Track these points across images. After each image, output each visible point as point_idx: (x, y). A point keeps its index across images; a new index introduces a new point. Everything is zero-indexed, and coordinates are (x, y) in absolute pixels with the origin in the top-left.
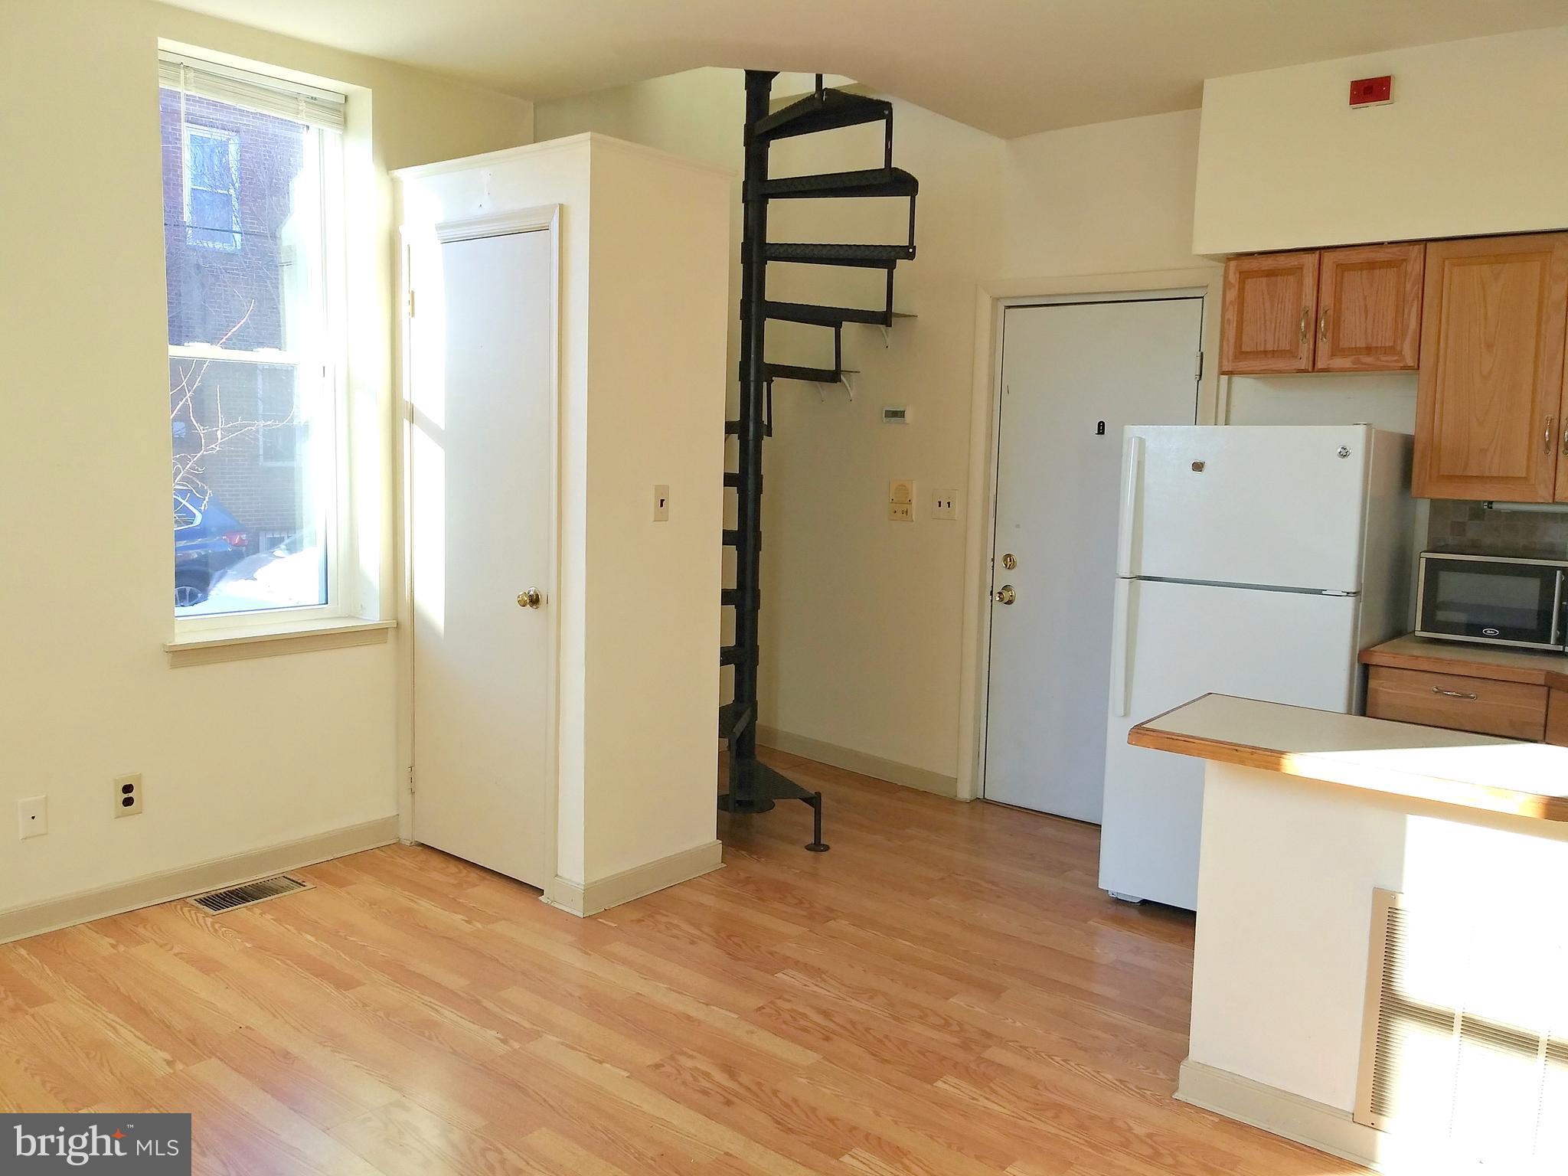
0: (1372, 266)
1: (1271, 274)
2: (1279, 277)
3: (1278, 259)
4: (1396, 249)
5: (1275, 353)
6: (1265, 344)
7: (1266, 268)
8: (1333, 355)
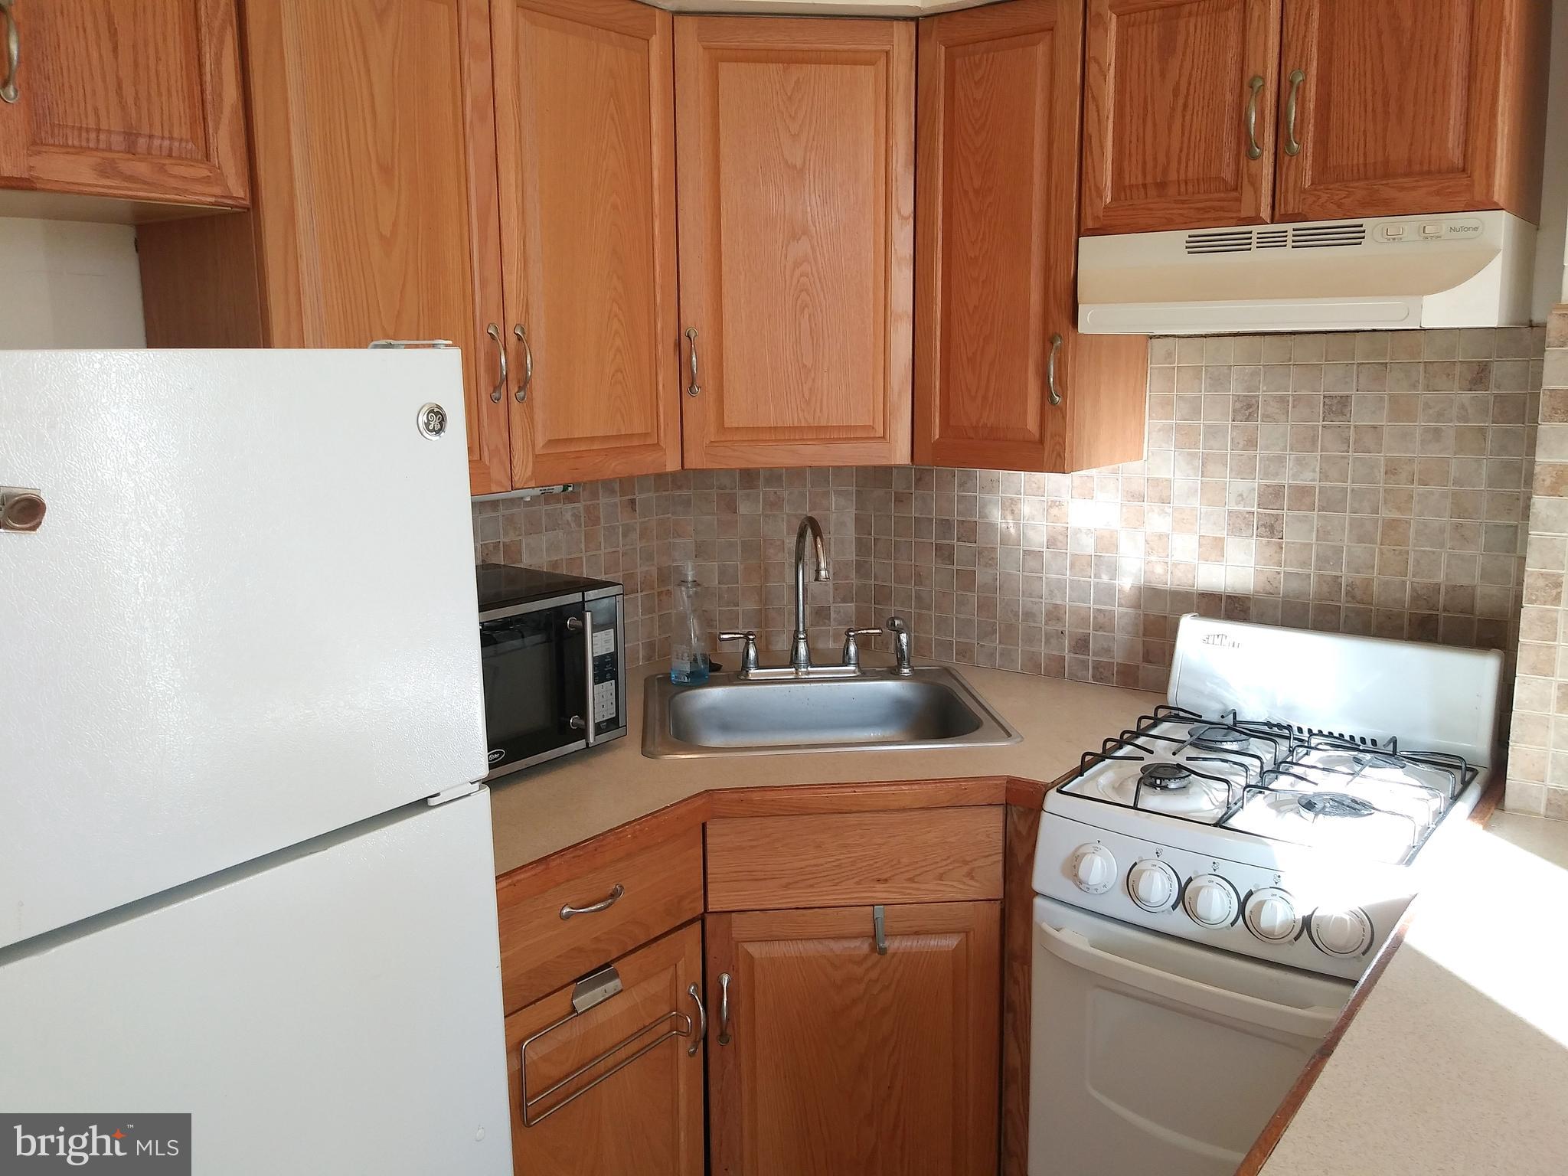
8: (37, 141)
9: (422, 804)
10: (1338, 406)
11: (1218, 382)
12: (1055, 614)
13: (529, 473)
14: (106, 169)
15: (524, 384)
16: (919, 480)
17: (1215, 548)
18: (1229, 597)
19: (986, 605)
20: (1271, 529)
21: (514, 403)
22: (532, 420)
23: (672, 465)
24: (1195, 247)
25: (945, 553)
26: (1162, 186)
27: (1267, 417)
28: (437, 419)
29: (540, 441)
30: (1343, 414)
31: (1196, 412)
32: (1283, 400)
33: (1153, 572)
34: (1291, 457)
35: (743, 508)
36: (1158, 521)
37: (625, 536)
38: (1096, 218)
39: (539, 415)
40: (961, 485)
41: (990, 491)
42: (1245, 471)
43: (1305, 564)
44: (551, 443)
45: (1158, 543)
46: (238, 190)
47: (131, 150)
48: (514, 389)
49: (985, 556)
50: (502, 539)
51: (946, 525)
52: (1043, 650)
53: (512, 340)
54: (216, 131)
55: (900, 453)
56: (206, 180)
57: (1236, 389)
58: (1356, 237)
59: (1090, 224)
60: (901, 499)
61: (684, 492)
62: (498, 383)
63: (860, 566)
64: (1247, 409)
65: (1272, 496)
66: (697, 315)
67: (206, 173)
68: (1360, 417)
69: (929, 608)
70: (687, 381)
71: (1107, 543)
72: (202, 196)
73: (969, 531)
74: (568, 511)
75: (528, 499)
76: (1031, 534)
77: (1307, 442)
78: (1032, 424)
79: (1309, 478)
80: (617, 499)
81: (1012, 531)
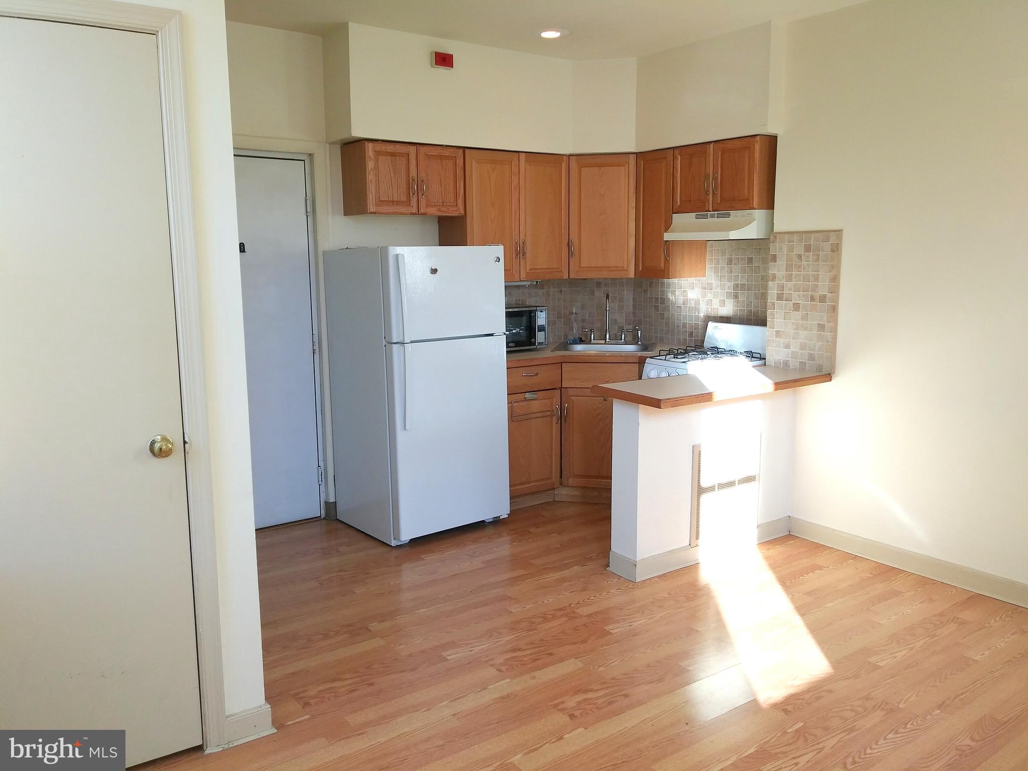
0: (441, 157)
1: (392, 155)
2: (397, 157)
3: (396, 146)
4: (452, 150)
5: (398, 203)
6: (393, 197)
7: (390, 151)
8: (427, 206)
9: (492, 335)
10: (750, 260)
11: (723, 254)
12: (684, 326)
13: (525, 276)
14: (439, 210)
15: (524, 254)
16: (650, 285)
17: (723, 303)
18: (727, 317)
19: (667, 324)
20: (736, 297)
21: (521, 259)
22: (526, 264)
23: (566, 277)
24: (697, 217)
25: (656, 308)
26: (690, 201)
27: (735, 264)
28: (498, 260)
29: (528, 268)
30: (751, 262)
31: (718, 263)
32: (738, 259)
33: (708, 311)
34: (740, 275)
35: (596, 294)
36: (710, 296)
37: (558, 300)
38: (676, 209)
39: (528, 263)
40: (661, 286)
41: (668, 288)
42: (730, 280)
43: (744, 307)
44: (531, 269)
45: (710, 302)
46: (463, 212)
47: (443, 205)
48: (521, 255)
49: (667, 308)
50: (521, 298)
51: (657, 299)
52: (682, 337)
53: (521, 243)
54: (459, 198)
55: (632, 274)
56: (456, 211)
57: (727, 256)
58: (728, 216)
59: (674, 211)
60: (645, 291)
61: (578, 289)
62: (517, 254)
63: (634, 313)
64: (730, 262)
65: (736, 286)
66: (574, 236)
67: (456, 209)
68: (755, 264)
69: (652, 326)
70: (570, 254)
71: (697, 302)
72: (455, 214)
73: (663, 300)
74: (540, 292)
75: (527, 286)
76: (679, 301)
77: (743, 271)
78: (662, 266)
79: (745, 282)
80: (556, 289)
81: (674, 300)
